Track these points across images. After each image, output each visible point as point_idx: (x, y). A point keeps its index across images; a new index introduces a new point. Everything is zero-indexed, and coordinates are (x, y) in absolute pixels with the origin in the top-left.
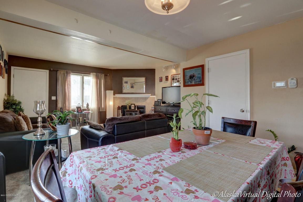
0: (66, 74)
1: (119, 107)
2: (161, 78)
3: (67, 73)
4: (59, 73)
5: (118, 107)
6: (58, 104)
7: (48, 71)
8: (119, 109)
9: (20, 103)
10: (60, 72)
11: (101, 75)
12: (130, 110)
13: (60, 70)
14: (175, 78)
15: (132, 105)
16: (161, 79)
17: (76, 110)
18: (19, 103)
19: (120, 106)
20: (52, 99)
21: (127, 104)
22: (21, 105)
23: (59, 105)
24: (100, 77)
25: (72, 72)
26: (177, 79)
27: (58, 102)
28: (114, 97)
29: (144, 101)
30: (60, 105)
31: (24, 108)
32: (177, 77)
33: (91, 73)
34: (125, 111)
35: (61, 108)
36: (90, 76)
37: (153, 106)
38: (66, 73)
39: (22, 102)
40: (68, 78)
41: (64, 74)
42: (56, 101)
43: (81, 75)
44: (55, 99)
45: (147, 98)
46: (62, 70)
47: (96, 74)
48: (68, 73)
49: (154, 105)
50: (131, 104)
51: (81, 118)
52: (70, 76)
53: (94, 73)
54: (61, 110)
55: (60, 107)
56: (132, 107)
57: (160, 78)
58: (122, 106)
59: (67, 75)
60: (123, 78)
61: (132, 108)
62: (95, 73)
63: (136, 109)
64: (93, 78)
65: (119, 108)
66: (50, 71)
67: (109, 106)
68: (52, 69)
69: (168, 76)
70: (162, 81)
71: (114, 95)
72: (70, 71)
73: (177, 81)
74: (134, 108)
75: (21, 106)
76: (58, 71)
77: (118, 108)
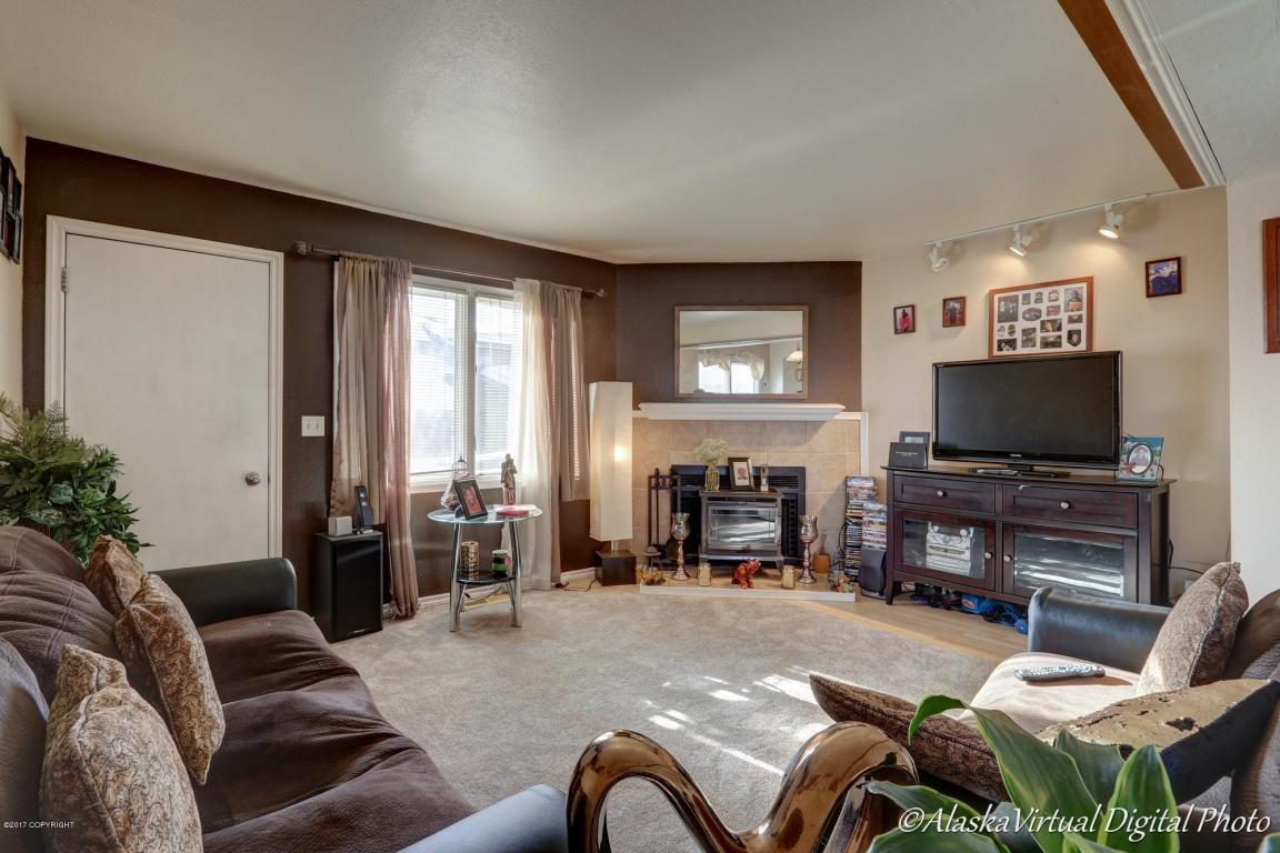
0: (382, 280)
1: (657, 474)
2: (909, 311)
3: (390, 274)
4: (343, 270)
5: (650, 477)
6: (341, 462)
7: (277, 259)
8: (657, 487)
9: (105, 463)
10: (350, 264)
11: (568, 296)
12: (725, 494)
13: (352, 254)
14: (1022, 308)
15: (737, 465)
16: (905, 315)
17: (443, 500)
18: (105, 465)
19: (665, 471)
20: (305, 432)
21: (711, 461)
22: (113, 477)
23: (345, 465)
24: (561, 301)
25: (416, 272)
26: (1040, 311)
27: (340, 454)
28: (636, 422)
29: (798, 444)
30: (350, 469)
31: (133, 502)
32: (1039, 300)
33: (518, 282)
34: (704, 502)
35: (359, 489)
36: (510, 298)
37: (883, 475)
38: (386, 274)
39: (121, 457)
40: (393, 306)
41: (372, 279)
42: (328, 442)
43: (463, 291)
44: (321, 432)
45: (817, 425)
46: (364, 256)
47: (542, 287)
48: (395, 275)
49: (886, 464)
50: (731, 460)
51: (473, 547)
52: (404, 292)
53: (530, 281)
54: (360, 500)
55: (350, 479)
56: (737, 475)
57: (899, 312)
58: (674, 470)
59: (389, 289)
60: (676, 311)
61: (739, 482)
62: (537, 283)
63: (765, 488)
64: (526, 311)
65: (656, 482)
66: (292, 256)
67: (612, 469)
68: (303, 248)
69: (962, 300)
70: (914, 331)
71: (636, 407)
72: (405, 262)
73: (1043, 323)
74: (746, 483)
75: (113, 486)
76: (336, 258)
77: (650, 482)
